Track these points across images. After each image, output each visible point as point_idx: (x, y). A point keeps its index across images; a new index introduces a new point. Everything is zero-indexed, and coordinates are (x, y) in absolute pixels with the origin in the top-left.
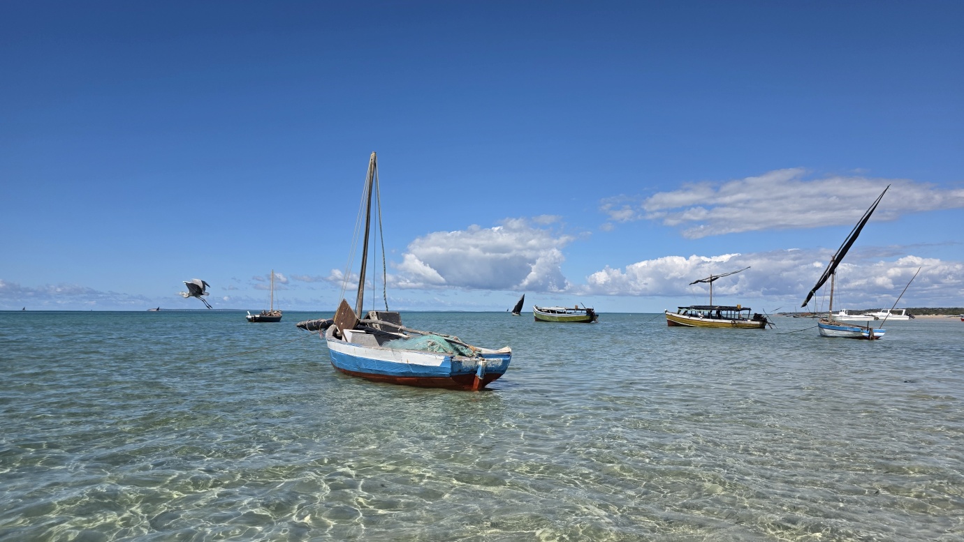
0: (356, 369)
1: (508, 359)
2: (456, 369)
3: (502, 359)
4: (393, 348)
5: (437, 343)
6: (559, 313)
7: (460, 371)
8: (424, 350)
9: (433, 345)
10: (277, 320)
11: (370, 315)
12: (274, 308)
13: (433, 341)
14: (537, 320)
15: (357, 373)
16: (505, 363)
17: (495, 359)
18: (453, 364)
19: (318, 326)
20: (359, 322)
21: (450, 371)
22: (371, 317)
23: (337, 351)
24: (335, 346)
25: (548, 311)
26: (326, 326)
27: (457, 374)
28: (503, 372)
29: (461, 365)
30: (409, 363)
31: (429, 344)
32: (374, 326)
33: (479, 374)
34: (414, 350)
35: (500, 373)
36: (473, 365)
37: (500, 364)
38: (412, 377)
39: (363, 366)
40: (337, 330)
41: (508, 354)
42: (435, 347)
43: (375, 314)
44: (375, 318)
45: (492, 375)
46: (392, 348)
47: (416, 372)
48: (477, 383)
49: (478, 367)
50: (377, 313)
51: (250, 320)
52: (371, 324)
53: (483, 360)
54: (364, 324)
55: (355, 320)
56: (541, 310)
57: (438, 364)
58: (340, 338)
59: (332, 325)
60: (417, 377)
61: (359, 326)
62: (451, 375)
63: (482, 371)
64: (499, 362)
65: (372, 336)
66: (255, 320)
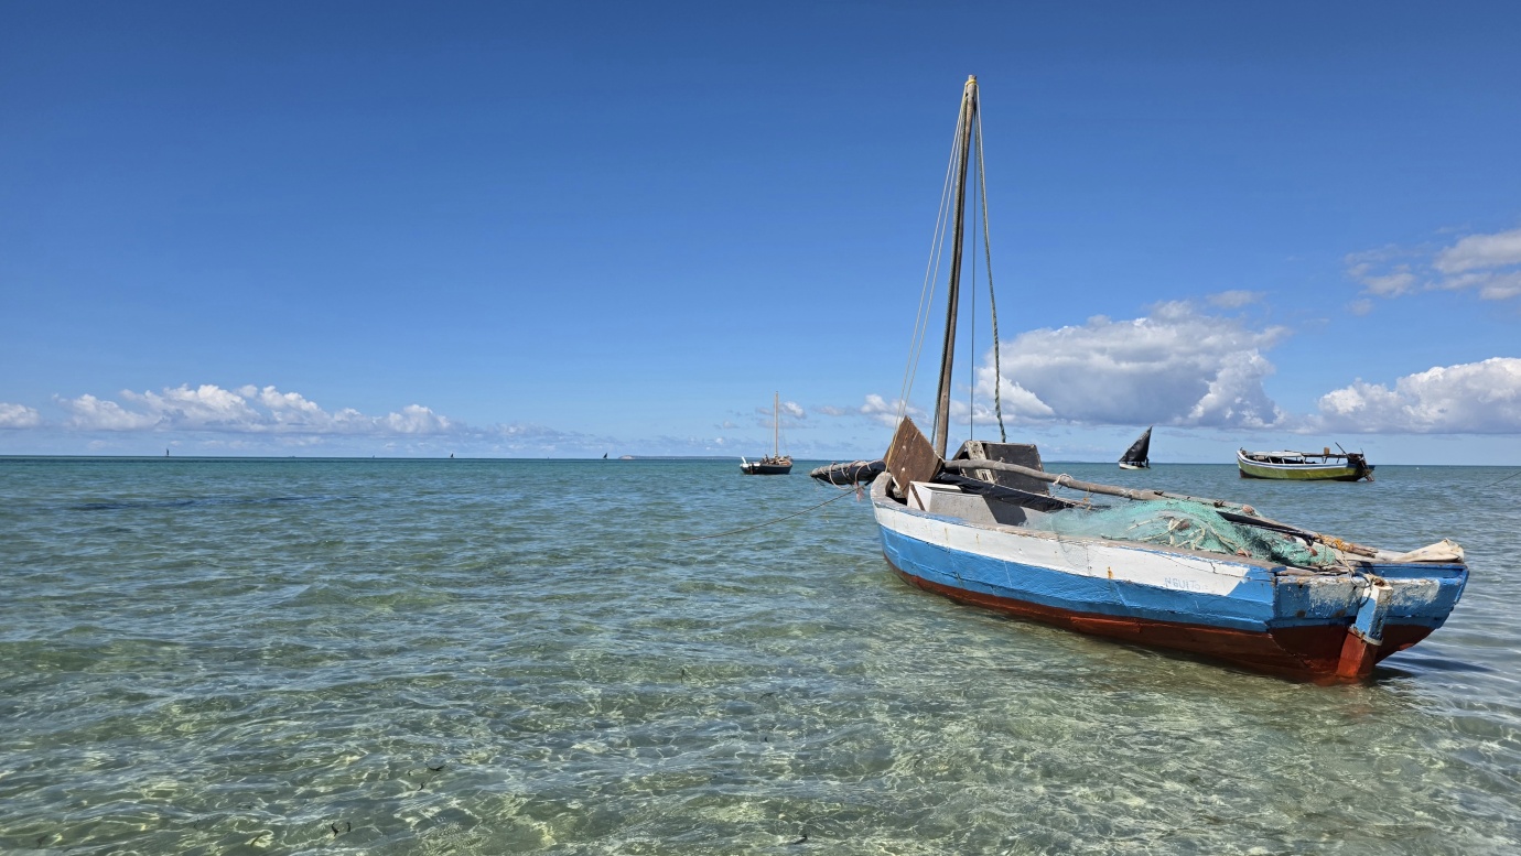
0: (949, 581)
1: (1456, 581)
2: (1290, 610)
3: (1437, 581)
4: (1059, 535)
5: (1196, 521)
6: (1287, 461)
7: (1301, 614)
8: (1159, 542)
9: (1183, 527)
10: (785, 471)
11: (970, 451)
12: (780, 454)
13: (1181, 516)
14: (1245, 475)
15: (953, 589)
16: (1449, 595)
17: (1417, 581)
18: (1282, 592)
19: (852, 476)
20: (943, 468)
21: (1271, 614)
22: (971, 455)
23: (901, 530)
24: (894, 519)
25: (1267, 460)
26: (869, 474)
27: (1288, 624)
28: (1439, 621)
29: (1307, 596)
30: (1116, 577)
31: (1171, 525)
32: (979, 473)
33: (1363, 626)
34: (1127, 540)
35: (1427, 624)
36: (1344, 596)
37: (1431, 595)
38: (1122, 618)
39: (969, 575)
40: (893, 485)
41: (1456, 567)
42: (1190, 533)
43: (981, 447)
44: (981, 458)
45: (1405, 628)
46: (1059, 533)
47: (1138, 605)
48: (1352, 657)
49: (1360, 604)
50: (984, 445)
51: (746, 471)
52: (971, 471)
53: (1381, 584)
54: (955, 471)
55: (935, 462)
56: (1251, 458)
57: (1224, 589)
58: (904, 501)
59: (883, 474)
60: (1139, 620)
61: (944, 474)
62: (1271, 627)
63: (1378, 618)
64: (1428, 588)
65: (978, 499)
66: (753, 471)
